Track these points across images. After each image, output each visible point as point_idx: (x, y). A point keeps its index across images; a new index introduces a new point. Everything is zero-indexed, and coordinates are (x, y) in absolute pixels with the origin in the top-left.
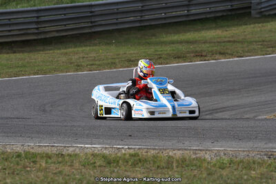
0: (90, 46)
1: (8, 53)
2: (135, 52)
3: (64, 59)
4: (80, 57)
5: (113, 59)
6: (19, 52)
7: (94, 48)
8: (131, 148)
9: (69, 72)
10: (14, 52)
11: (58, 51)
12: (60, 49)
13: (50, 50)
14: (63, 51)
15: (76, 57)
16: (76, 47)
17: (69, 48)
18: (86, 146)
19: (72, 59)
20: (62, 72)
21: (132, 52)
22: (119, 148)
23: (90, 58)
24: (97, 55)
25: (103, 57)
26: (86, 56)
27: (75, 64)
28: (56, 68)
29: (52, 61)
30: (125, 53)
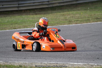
0: (76, 11)
1: (33, 15)
2: (100, 14)
3: (62, 18)
4: (71, 17)
5: (88, 17)
6: (39, 14)
7: (78, 12)
8: (99, 65)
9: (65, 24)
10: (36, 14)
11: (59, 14)
12: (60, 12)
13: (55, 13)
15: (69, 16)
16: (68, 11)
17: (65, 12)
18: (75, 63)
19: (66, 18)
20: (61, 24)
21: (98, 14)
22: (92, 65)
23: (76, 17)
24: (80, 15)
25: (83, 17)
26: (74, 16)
27: (68, 20)
28: (58, 23)
29: (56, 19)
30: (95, 15)
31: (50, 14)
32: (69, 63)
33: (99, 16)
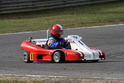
0: (62, 15)
1: (15, 19)
2: (86, 18)
3: (46, 22)
4: (55, 22)
5: (73, 22)
6: (22, 18)
7: (65, 16)
11: (44, 18)
12: (45, 16)
13: (39, 17)
14: (46, 18)
15: (53, 21)
16: (53, 16)
17: (50, 16)
19: (50, 23)
21: (85, 18)
22: (51, 77)
23: (61, 22)
24: (65, 20)
25: (68, 21)
26: (58, 21)
27: (51, 25)
28: (40, 28)
29: (39, 23)
30: (81, 19)
31: (34, 18)
33: (86, 20)
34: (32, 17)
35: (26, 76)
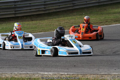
0: (71, 16)
1: (29, 21)
2: (94, 19)
3: (57, 23)
4: (65, 22)
6: (35, 20)
7: (74, 17)
10: (32, 21)
11: (55, 19)
12: (56, 18)
13: (51, 19)
15: (64, 22)
16: (64, 17)
17: (61, 17)
19: (61, 24)
22: (62, 74)
23: (70, 23)
24: (75, 21)
25: (77, 22)
26: (68, 22)
28: (52, 29)
29: (51, 25)
32: (39, 73)
34: (44, 19)
35: (38, 74)
